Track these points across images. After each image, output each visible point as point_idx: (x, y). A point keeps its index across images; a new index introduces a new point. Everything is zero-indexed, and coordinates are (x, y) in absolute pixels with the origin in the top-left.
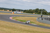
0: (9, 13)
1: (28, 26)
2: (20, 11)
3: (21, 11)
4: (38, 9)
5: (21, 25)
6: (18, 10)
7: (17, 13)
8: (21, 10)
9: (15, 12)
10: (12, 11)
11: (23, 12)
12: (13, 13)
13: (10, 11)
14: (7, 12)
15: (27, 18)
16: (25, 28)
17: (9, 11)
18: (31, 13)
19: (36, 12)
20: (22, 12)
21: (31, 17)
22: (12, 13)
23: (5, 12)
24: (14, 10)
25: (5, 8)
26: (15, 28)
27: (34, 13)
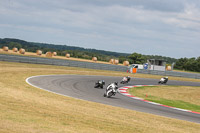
0: (116, 69)
2: (160, 63)
3: (165, 63)
5: (167, 118)
6: (153, 57)
8: (165, 58)
9: (141, 67)
10: (127, 62)
13: (121, 62)
14: (109, 68)
15: (189, 92)
17: (117, 61)
20: (169, 67)
23: (101, 68)
24: (135, 59)
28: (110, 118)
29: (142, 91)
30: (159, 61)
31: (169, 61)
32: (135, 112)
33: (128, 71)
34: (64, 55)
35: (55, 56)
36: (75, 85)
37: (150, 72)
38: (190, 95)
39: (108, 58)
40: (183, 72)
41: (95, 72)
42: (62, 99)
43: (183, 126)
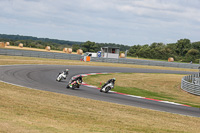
0: (70, 57)
1: (146, 112)
2: (113, 51)
3: (118, 51)
4: (188, 41)
6: (106, 45)
8: (118, 45)
9: (94, 55)
10: (81, 51)
11: (128, 55)
12: (87, 61)
13: (74, 51)
14: (62, 57)
15: (143, 79)
16: (134, 117)
17: (71, 50)
18: (160, 58)
19: (178, 52)
20: (123, 55)
23: (55, 56)
24: (89, 47)
25: (57, 41)
26: (94, 120)
27: (172, 59)
28: (64, 107)
29: (96, 79)
30: (112, 49)
31: (123, 48)
32: (89, 100)
33: (82, 60)
34: (17, 45)
35: (7, 46)
36: (28, 75)
37: (103, 60)
38: (144, 82)
39: (61, 47)
40: (137, 58)
42: (16, 89)
43: (137, 113)
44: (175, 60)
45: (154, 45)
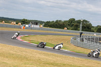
0: (15, 27)
2: (37, 24)
6: (33, 21)
7: (32, 29)
8: (39, 21)
9: (27, 26)
10: (20, 24)
11: (44, 26)
12: (24, 29)
13: (17, 23)
14: (11, 27)
15: (52, 38)
17: (15, 23)
18: (60, 28)
19: (69, 25)
20: (41, 26)
21: (60, 36)
22: (21, 28)
23: (7, 26)
24: (24, 22)
27: (66, 28)
28: (11, 52)
29: (27, 38)
30: (36, 23)
31: (41, 23)
32: (24, 48)
38: (52, 40)
39: (10, 21)
40: (49, 28)
41: (4, 28)
43: (48, 55)
44: (68, 29)
45: (57, 21)
